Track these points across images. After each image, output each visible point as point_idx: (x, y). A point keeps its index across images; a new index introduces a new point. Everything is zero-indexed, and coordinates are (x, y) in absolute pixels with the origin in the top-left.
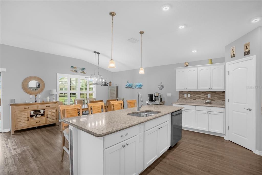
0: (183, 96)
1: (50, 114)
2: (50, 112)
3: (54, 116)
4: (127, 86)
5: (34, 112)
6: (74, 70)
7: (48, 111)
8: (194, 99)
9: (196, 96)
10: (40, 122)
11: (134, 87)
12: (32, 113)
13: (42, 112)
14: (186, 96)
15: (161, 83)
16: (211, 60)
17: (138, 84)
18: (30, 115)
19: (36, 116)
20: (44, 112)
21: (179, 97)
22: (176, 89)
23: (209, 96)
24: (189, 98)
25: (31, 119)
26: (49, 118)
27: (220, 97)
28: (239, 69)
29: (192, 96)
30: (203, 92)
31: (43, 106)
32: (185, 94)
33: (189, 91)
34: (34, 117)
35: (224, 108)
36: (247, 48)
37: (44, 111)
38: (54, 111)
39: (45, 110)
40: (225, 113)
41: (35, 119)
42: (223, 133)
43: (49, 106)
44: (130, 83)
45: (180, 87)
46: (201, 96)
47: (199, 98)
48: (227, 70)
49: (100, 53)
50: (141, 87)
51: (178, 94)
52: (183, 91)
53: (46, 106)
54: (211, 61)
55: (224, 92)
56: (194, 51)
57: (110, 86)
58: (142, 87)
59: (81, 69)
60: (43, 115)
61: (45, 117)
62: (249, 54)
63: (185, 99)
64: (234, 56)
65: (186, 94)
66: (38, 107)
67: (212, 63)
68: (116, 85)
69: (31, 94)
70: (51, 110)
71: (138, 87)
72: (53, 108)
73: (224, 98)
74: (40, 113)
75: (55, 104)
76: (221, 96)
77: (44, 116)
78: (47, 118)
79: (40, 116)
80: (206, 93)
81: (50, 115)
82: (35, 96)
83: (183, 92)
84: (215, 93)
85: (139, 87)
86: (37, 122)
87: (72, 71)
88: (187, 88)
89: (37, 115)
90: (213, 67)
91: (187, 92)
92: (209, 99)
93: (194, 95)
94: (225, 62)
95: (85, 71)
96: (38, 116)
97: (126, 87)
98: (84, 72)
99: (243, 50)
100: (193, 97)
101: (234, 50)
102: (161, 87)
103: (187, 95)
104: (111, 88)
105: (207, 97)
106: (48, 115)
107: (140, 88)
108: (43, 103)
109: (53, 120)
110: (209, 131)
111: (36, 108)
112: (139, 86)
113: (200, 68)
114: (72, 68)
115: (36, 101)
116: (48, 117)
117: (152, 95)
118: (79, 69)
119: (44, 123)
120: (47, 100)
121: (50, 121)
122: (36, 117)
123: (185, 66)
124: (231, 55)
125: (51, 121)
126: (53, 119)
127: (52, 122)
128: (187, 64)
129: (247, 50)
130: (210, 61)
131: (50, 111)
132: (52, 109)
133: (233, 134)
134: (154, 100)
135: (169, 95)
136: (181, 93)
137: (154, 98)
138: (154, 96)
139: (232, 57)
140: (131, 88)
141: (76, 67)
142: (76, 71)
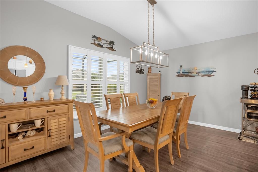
1: (57, 127)
2: (57, 124)
3: (65, 131)
4: (180, 73)
5: (19, 126)
6: (97, 42)
7: (52, 121)
10: (33, 148)
11: (195, 74)
12: (14, 128)
13: (38, 124)
18: (7, 133)
19: (24, 134)
20: (43, 124)
25: (10, 142)
26: (52, 137)
31: (42, 111)
34: (20, 137)
37: (42, 122)
38: (64, 120)
39: (46, 119)
41: (22, 143)
43: (54, 111)
44: (186, 68)
50: (210, 73)
53: (48, 112)
57: (149, 74)
59: (108, 43)
60: (40, 130)
61: (44, 134)
66: (29, 113)
68: (160, 71)
69: (16, 83)
70: (58, 119)
71: (203, 74)
72: (61, 115)
74: (35, 126)
75: (66, 106)
77: (42, 132)
78: (50, 136)
79: (34, 133)
81: (56, 130)
82: (24, 88)
85: (207, 73)
86: (25, 150)
87: (94, 44)
89: (26, 132)
95: (114, 47)
96: (28, 134)
97: (177, 74)
98: (112, 48)
104: (152, 77)
106: (52, 131)
107: (209, 76)
108: (41, 103)
109: (61, 141)
111: (23, 116)
114: (94, 39)
115: (25, 100)
116: (52, 134)
118: (105, 42)
119: (43, 148)
120: (49, 96)
121: (56, 143)
122: (24, 136)
125: (58, 142)
126: (62, 138)
127: (59, 145)
131: (56, 120)
132: (59, 117)
140: (187, 76)
141: (100, 38)
142: (100, 46)
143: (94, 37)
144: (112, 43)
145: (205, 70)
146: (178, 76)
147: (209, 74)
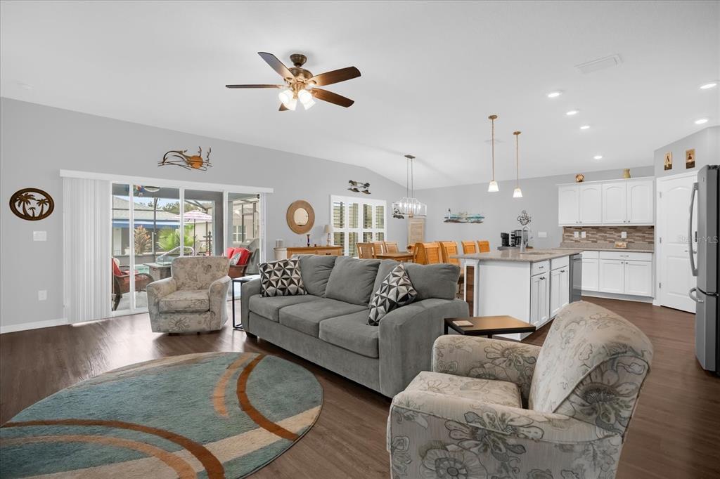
0: (571, 236)
4: (448, 218)
8: (593, 242)
9: (597, 236)
11: (464, 220)
14: (578, 236)
15: (524, 212)
16: (628, 171)
17: (474, 213)
21: (563, 237)
22: (559, 223)
23: (624, 235)
24: (584, 239)
27: (644, 236)
28: (680, 188)
29: (590, 235)
30: (611, 228)
32: (575, 233)
33: (583, 227)
35: (653, 253)
36: (690, 158)
40: (653, 262)
42: (650, 296)
44: (454, 213)
45: (566, 219)
46: (608, 235)
47: (605, 239)
48: (658, 190)
49: (414, 157)
50: (480, 219)
51: (562, 231)
52: (570, 227)
54: (628, 173)
55: (653, 227)
56: (598, 157)
57: (410, 219)
58: (482, 220)
59: (364, 186)
62: (694, 166)
63: (576, 241)
64: (670, 167)
65: (578, 233)
67: (630, 177)
68: (424, 216)
69: (298, 232)
71: (473, 220)
73: (653, 238)
76: (646, 235)
80: (617, 229)
82: (308, 235)
83: (572, 229)
84: (635, 228)
85: (476, 220)
87: (351, 189)
88: (581, 220)
90: (631, 183)
91: (580, 229)
92: (624, 240)
93: (594, 234)
94: (653, 175)
95: (369, 189)
97: (445, 220)
98: (367, 191)
99: (684, 161)
100: (591, 238)
101: (670, 159)
102: (525, 219)
103: (580, 233)
104: (413, 223)
105: (620, 236)
107: (479, 222)
110: (626, 293)
112: (477, 218)
113: (606, 186)
114: (350, 184)
115: (309, 245)
117: (508, 235)
118: (361, 186)
123: (578, 180)
124: (665, 166)
128: (581, 178)
129: (690, 161)
130: (626, 173)
133: (669, 294)
134: (510, 243)
135: (543, 234)
136: (568, 229)
137: (510, 240)
138: (510, 237)
139: (666, 168)
140: (456, 222)
141: (356, 183)
142: (356, 190)
143: (351, 182)
144: (367, 185)
145: (474, 216)
146: (446, 221)
147: (478, 220)
